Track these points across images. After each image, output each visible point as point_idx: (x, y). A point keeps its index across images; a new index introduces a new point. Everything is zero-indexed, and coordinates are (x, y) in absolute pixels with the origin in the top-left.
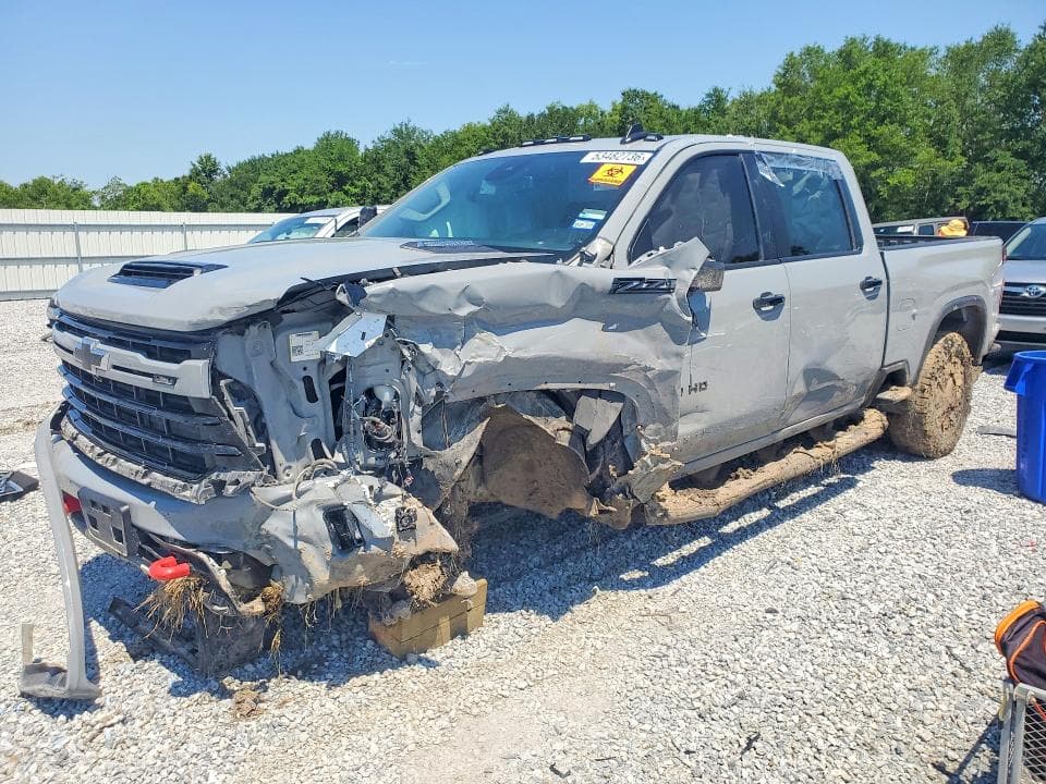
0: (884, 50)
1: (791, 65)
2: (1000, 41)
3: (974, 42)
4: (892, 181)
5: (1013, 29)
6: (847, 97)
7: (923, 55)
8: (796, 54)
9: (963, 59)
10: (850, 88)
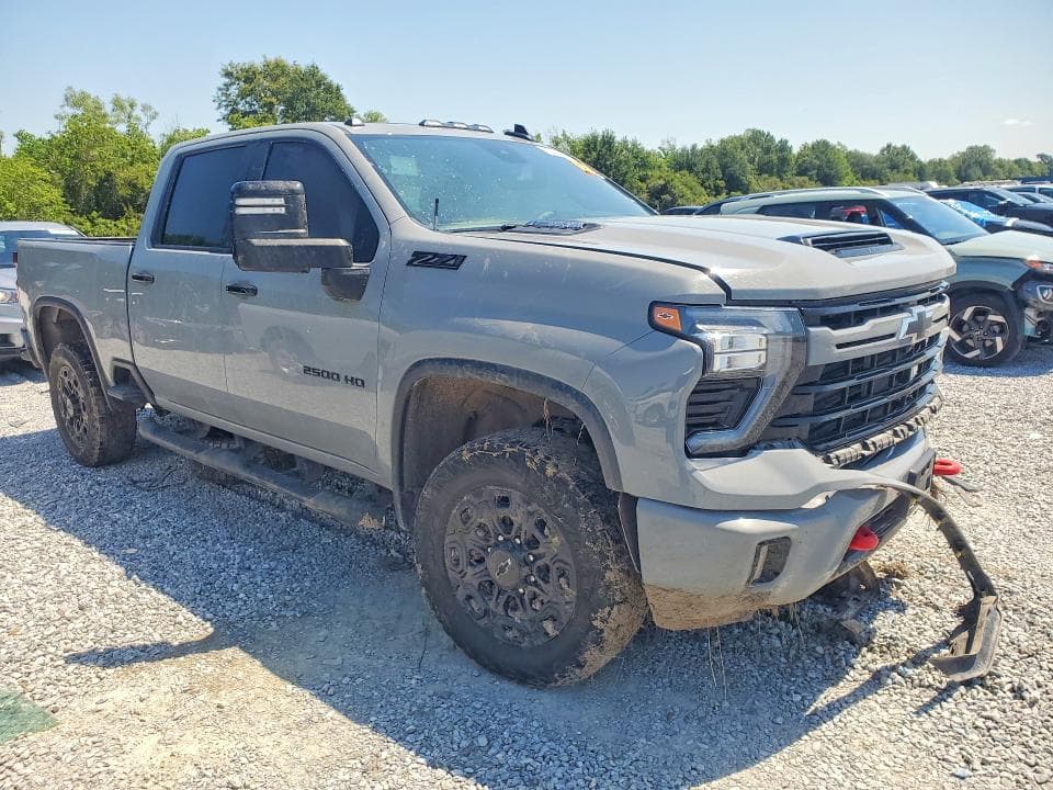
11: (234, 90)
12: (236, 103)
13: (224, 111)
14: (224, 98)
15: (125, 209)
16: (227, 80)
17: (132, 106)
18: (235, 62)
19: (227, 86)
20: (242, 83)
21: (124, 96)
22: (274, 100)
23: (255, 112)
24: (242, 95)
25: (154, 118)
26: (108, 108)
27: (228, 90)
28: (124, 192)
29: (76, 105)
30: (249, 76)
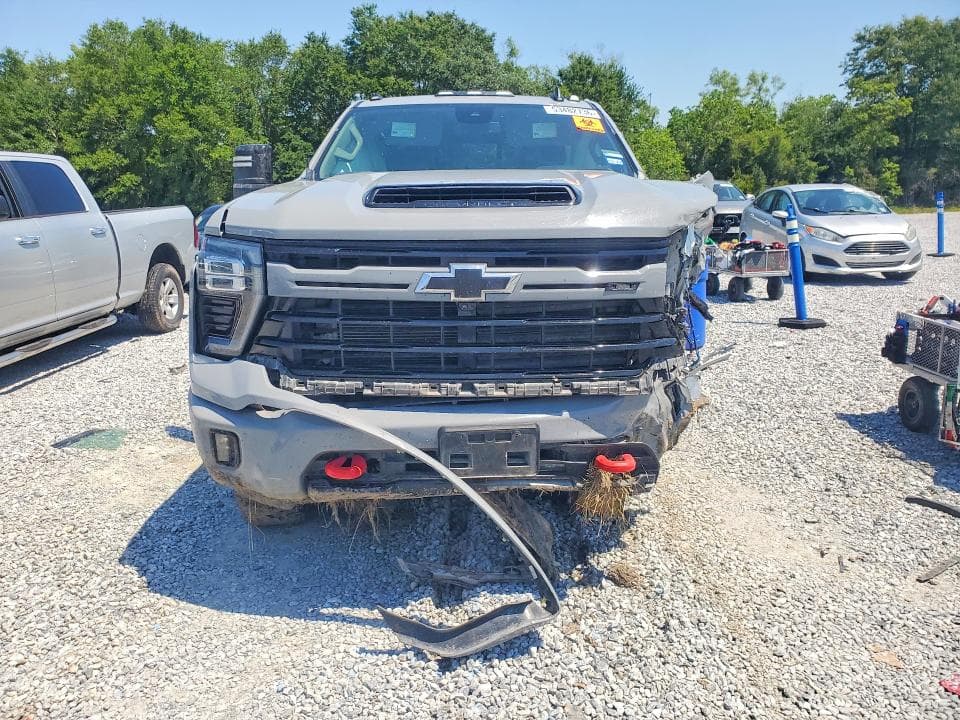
0: (182, 36)
1: (95, 36)
2: (275, 43)
3: (256, 42)
4: (214, 155)
5: (284, 36)
6: (162, 75)
7: (219, 46)
8: (100, 27)
9: (250, 56)
10: (164, 68)
11: (863, 54)
12: (863, 66)
13: (848, 76)
14: (851, 63)
15: (734, 171)
16: (858, 45)
17: (763, 79)
18: (870, 25)
19: (857, 50)
20: (873, 46)
21: (759, 72)
22: (904, 60)
23: (881, 73)
24: (871, 57)
25: (781, 88)
26: (742, 84)
27: (857, 54)
28: (735, 155)
29: (717, 82)
30: (882, 38)
